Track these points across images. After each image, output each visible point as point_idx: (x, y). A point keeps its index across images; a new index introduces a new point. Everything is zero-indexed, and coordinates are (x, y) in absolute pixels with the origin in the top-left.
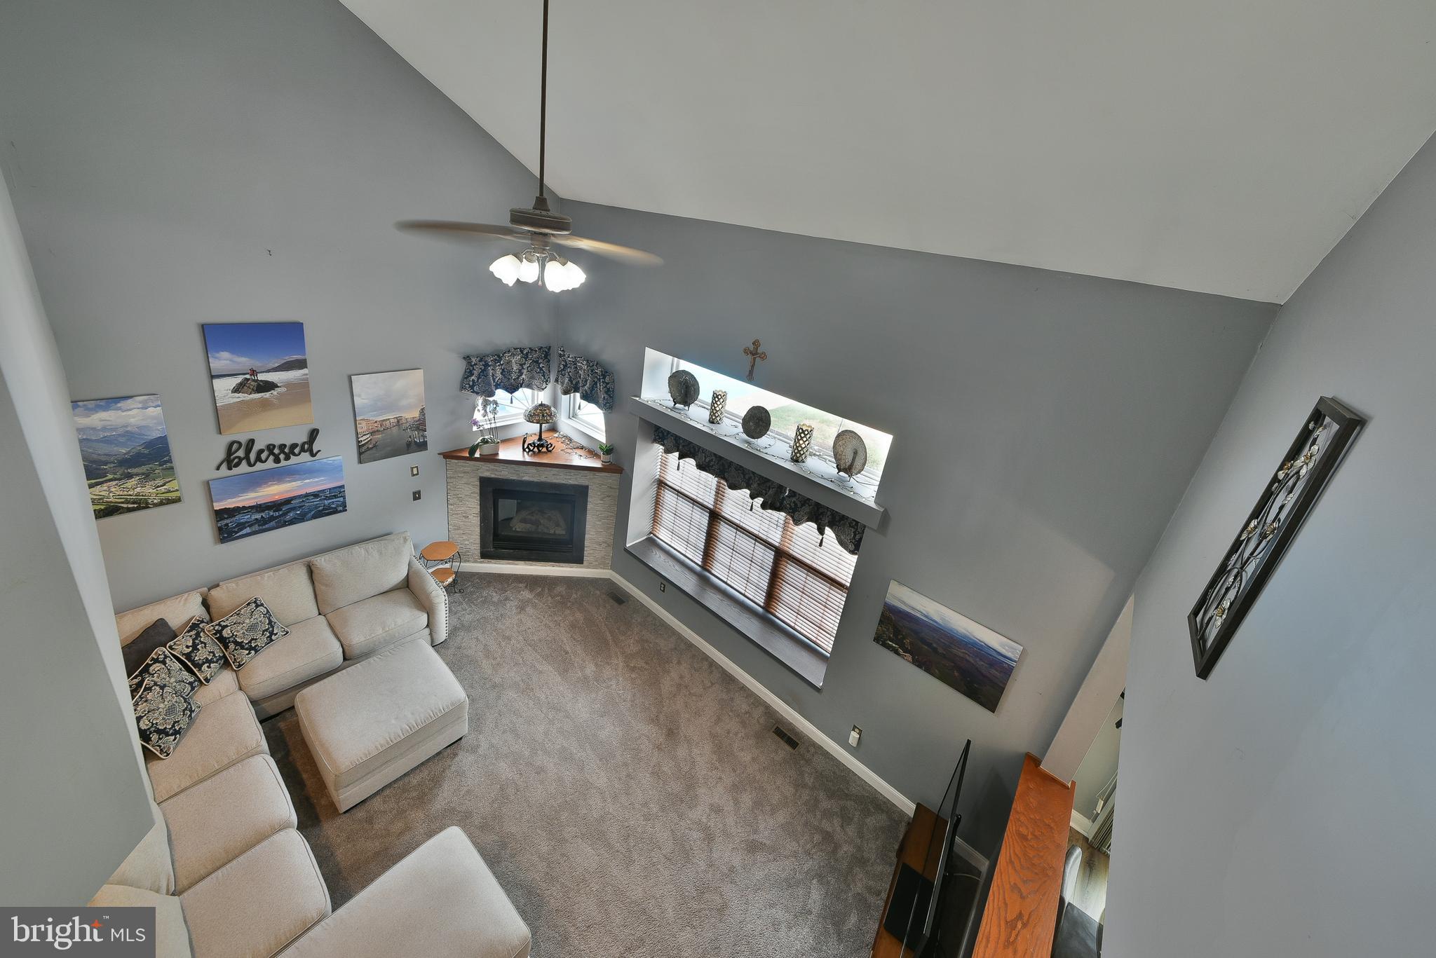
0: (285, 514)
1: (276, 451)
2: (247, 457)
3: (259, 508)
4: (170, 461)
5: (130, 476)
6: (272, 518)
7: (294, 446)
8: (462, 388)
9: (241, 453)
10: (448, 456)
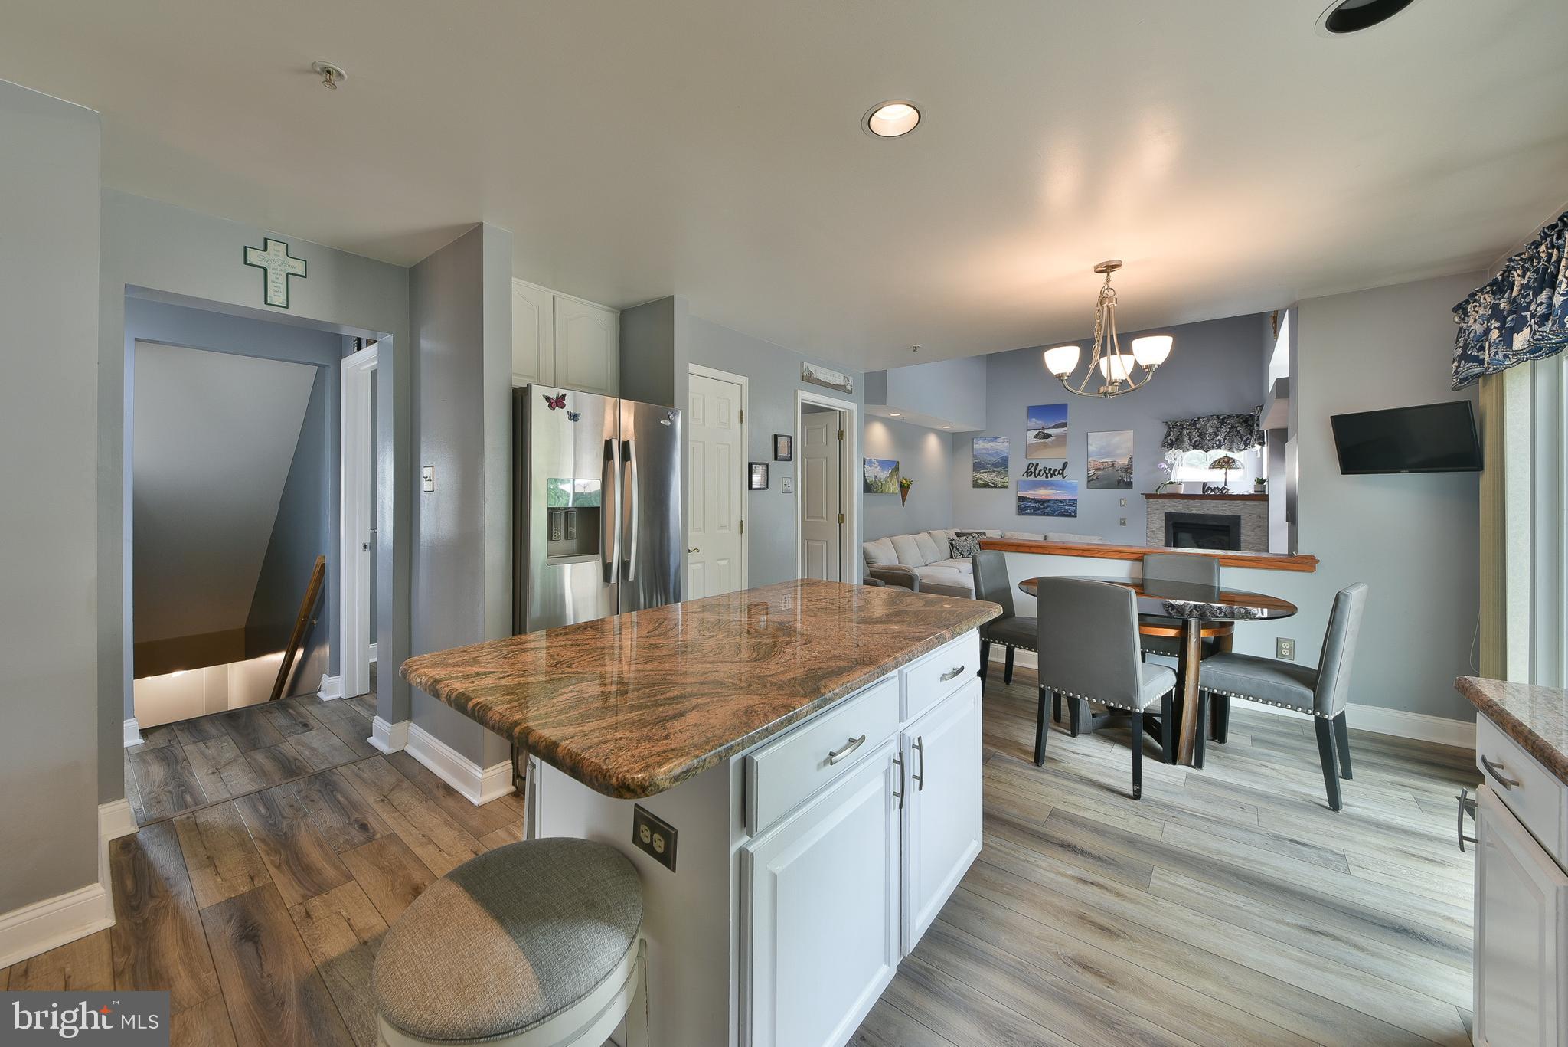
0: (1046, 508)
1: (1047, 472)
2: (1035, 472)
3: (1035, 500)
4: (1007, 468)
5: (994, 471)
6: (1039, 509)
7: (1055, 470)
8: (1164, 446)
9: (1032, 470)
10: (1148, 496)
